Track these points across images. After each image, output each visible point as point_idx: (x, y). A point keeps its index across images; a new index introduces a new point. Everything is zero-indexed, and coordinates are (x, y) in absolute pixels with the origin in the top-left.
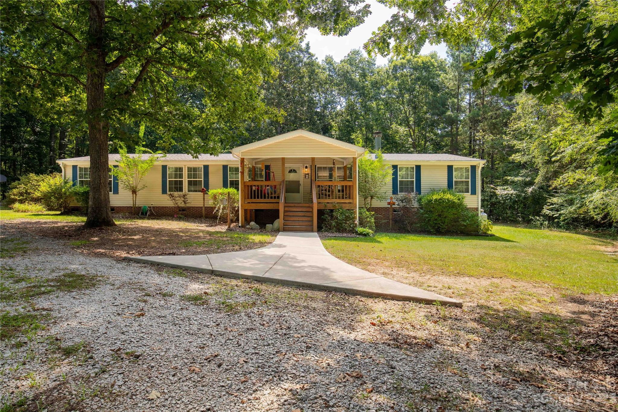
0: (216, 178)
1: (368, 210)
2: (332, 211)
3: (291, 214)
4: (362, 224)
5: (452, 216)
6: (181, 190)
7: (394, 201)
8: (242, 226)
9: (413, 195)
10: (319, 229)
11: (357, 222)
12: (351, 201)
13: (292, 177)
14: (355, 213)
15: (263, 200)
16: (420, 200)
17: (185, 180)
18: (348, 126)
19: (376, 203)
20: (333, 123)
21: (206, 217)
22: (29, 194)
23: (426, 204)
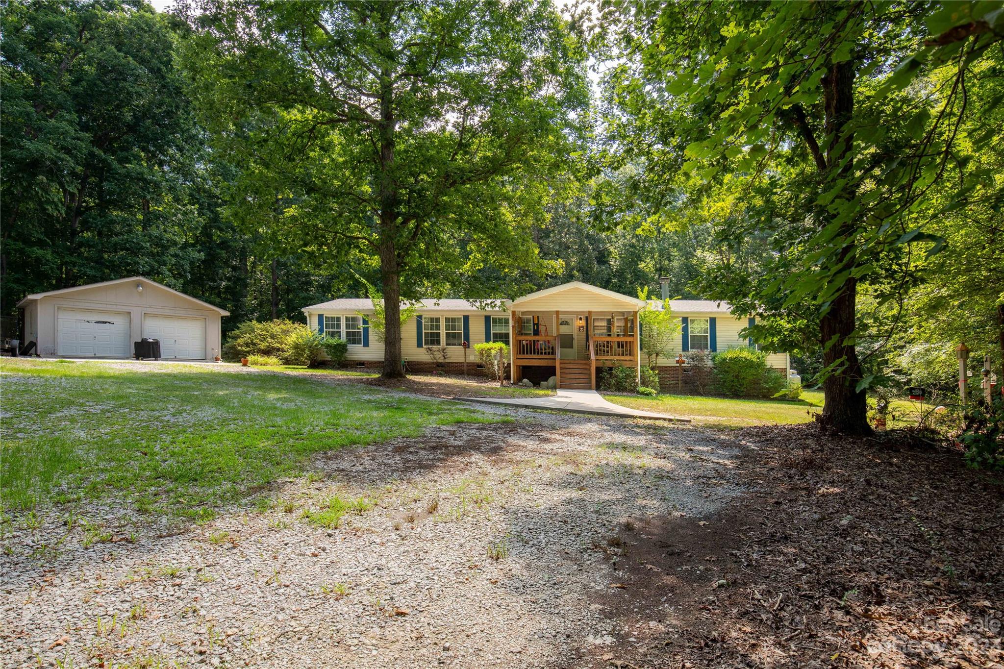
0: (477, 329)
1: (653, 369)
2: (611, 369)
3: (567, 371)
4: (644, 383)
5: (751, 378)
6: (438, 343)
7: (684, 358)
8: (514, 384)
9: (706, 352)
10: (598, 388)
11: (638, 380)
12: (632, 358)
13: (564, 330)
14: (636, 371)
15: (535, 356)
16: (713, 359)
17: (443, 332)
18: (633, 253)
19: (662, 361)
20: (612, 249)
21: (468, 375)
22: (254, 344)
23: (720, 363)
